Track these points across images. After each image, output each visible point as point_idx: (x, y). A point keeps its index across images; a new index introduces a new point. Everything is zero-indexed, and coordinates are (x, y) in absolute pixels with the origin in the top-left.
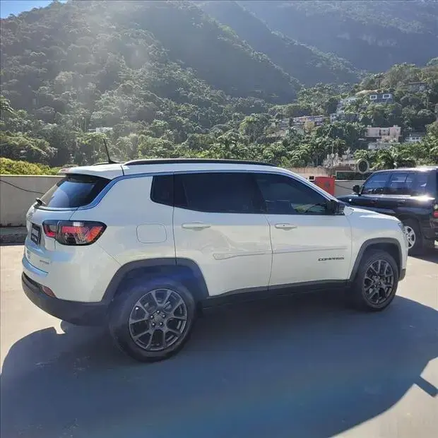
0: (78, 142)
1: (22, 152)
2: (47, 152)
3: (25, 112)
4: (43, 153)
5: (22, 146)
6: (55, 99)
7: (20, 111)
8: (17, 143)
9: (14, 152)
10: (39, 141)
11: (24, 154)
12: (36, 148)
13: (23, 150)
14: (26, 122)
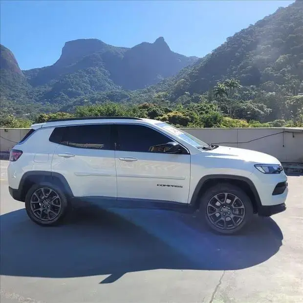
0: (288, 103)
1: (248, 113)
2: (265, 112)
3: (255, 87)
4: (262, 113)
5: (249, 109)
6: (275, 75)
7: (252, 86)
8: (245, 108)
9: (243, 113)
10: (260, 105)
11: (249, 114)
12: (257, 110)
13: (249, 111)
14: (254, 93)
